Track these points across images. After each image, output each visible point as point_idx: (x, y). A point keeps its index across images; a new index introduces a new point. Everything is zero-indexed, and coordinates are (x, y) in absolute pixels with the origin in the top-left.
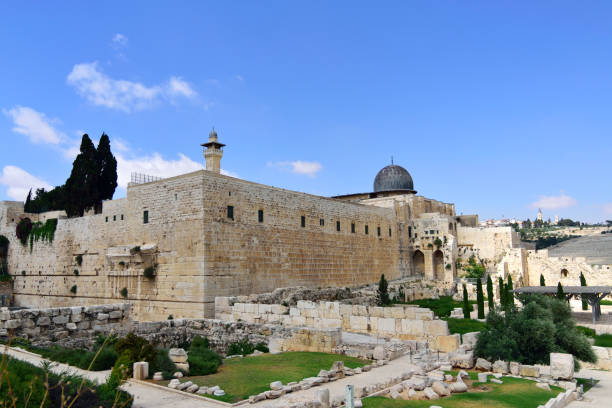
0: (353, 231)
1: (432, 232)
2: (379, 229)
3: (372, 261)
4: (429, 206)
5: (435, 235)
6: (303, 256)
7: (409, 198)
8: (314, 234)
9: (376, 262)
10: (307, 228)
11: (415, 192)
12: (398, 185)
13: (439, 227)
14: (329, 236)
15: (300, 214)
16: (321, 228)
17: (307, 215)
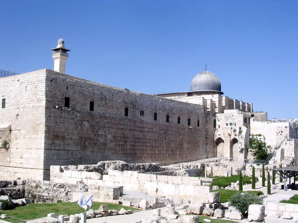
0: (168, 121)
1: (231, 124)
2: (189, 120)
3: (182, 144)
5: (233, 126)
6: (125, 137)
8: (135, 122)
9: (186, 146)
10: (130, 117)
12: (208, 85)
13: (236, 121)
14: (147, 124)
15: (124, 106)
16: (141, 117)
17: (130, 106)
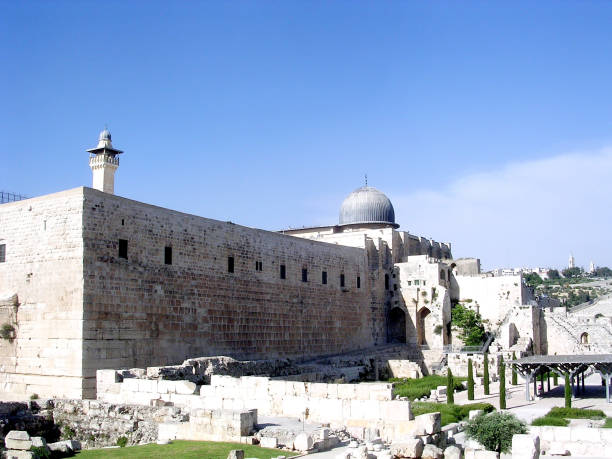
0: (305, 279)
1: (417, 282)
2: (342, 277)
3: (331, 323)
4: (416, 246)
5: (421, 286)
6: (229, 313)
7: (387, 235)
8: (247, 283)
9: (338, 324)
10: (237, 274)
11: (397, 226)
12: (370, 211)
13: (425, 277)
14: (269, 285)
15: (227, 253)
16: (257, 274)
17: (236, 254)
